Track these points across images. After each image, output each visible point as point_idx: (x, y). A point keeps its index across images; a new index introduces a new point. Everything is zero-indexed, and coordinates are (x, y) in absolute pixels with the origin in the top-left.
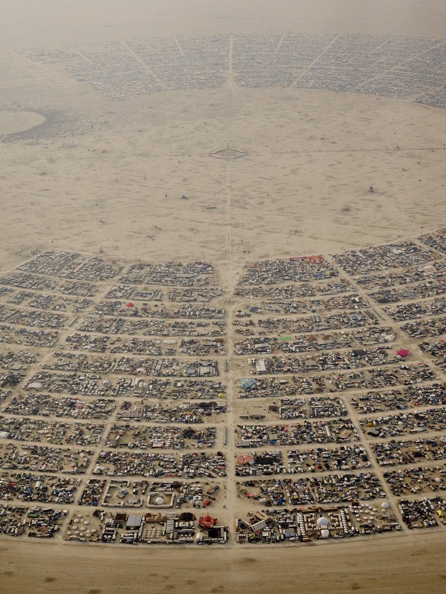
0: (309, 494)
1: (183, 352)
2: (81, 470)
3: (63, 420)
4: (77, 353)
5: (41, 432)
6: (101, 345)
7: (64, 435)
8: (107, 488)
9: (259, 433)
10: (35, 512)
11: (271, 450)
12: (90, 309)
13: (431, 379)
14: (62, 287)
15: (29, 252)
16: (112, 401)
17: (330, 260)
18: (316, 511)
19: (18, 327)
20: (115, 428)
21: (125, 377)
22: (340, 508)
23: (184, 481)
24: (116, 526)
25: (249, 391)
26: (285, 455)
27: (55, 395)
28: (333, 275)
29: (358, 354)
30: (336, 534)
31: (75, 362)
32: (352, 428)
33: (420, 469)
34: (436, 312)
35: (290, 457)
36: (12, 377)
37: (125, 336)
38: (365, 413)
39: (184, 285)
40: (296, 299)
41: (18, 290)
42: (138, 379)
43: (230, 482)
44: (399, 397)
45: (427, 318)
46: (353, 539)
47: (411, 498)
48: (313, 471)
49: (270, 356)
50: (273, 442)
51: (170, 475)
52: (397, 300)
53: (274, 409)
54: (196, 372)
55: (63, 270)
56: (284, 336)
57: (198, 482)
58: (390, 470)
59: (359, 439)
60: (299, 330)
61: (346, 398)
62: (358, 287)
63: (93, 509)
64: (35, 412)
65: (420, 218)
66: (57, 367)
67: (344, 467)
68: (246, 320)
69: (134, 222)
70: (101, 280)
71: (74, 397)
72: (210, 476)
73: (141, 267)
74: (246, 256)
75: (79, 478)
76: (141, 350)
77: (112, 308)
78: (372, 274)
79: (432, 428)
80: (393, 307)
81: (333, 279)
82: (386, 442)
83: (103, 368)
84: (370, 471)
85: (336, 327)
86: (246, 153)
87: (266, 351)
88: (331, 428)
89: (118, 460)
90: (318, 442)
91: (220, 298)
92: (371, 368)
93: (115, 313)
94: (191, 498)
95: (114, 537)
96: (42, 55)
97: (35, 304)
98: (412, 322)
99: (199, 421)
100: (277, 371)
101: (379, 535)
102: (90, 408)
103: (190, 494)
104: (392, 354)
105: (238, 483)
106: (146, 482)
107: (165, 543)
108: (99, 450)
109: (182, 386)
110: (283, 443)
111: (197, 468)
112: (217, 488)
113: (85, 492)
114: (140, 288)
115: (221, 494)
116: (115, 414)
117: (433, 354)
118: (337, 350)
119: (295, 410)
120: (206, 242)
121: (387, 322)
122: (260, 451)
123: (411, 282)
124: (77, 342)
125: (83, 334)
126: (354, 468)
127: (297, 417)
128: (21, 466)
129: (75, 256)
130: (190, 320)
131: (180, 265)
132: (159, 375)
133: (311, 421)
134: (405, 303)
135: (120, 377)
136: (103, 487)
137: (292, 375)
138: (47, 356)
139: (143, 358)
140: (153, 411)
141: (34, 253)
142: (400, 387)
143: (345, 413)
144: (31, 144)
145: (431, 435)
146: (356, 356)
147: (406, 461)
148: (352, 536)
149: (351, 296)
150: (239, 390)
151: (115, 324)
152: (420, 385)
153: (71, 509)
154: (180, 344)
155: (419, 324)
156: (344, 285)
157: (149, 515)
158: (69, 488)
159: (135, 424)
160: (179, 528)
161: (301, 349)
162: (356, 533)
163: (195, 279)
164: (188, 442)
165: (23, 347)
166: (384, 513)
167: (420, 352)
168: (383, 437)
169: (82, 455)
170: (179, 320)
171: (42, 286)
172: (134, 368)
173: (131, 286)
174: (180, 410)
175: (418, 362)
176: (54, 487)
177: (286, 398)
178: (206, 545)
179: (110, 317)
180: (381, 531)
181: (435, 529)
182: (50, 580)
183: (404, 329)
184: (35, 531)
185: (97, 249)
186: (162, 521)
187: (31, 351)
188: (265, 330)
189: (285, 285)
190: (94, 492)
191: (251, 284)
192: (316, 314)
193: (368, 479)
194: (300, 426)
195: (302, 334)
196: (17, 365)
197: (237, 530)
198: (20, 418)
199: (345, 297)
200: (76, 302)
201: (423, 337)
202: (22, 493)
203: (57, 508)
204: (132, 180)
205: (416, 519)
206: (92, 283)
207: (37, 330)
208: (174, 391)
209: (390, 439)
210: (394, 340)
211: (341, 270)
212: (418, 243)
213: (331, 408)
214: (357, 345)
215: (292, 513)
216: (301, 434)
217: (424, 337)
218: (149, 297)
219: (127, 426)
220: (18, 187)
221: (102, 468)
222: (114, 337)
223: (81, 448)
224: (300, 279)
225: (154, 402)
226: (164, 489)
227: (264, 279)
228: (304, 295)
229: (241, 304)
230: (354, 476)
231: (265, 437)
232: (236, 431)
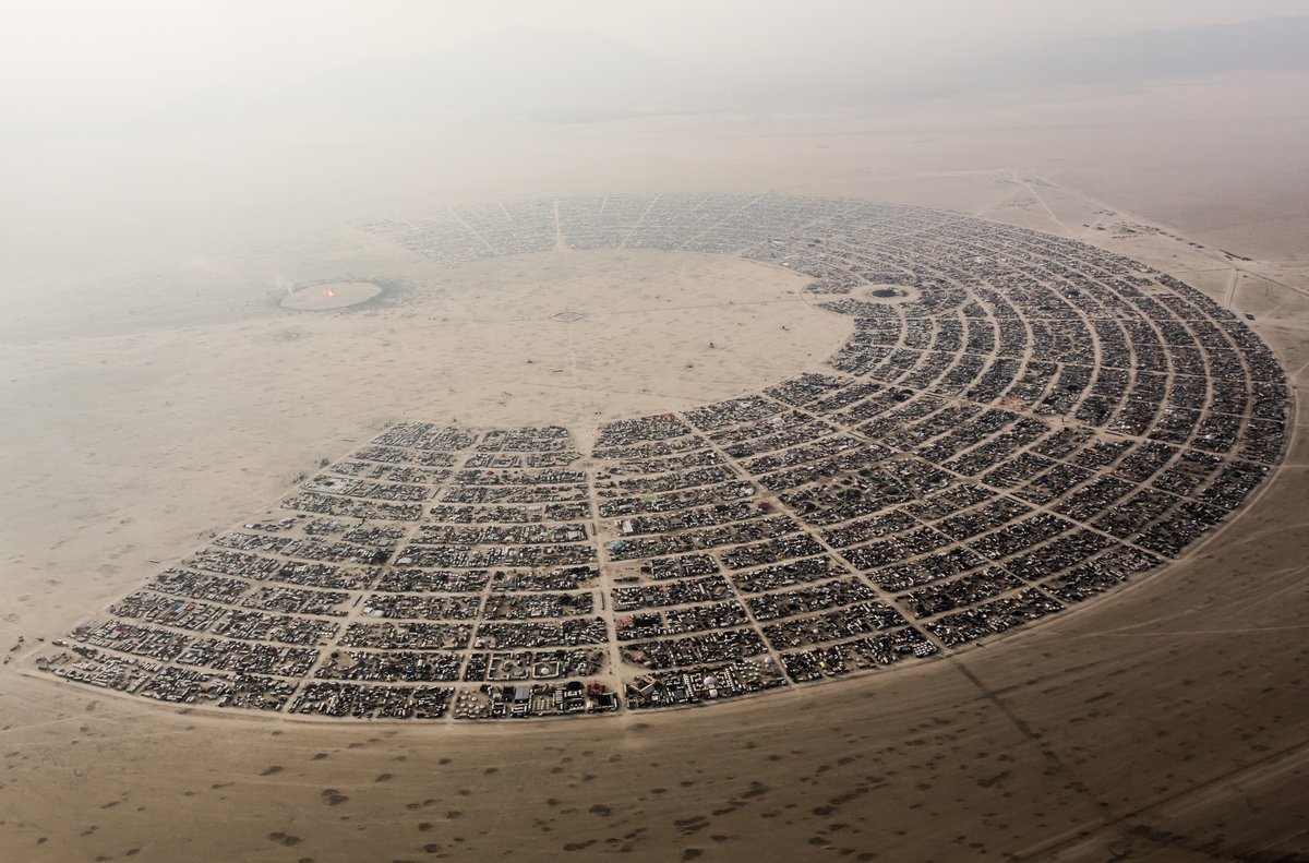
0: (692, 654)
1: (549, 518)
2: (462, 645)
3: (438, 595)
4: (443, 525)
5: (417, 608)
6: (466, 516)
7: (440, 609)
8: (491, 661)
9: (635, 595)
10: (420, 692)
11: (649, 612)
12: (451, 479)
13: (795, 531)
14: (419, 458)
15: (382, 425)
16: (485, 572)
17: (680, 417)
18: (702, 671)
19: (381, 502)
20: (491, 599)
21: (495, 546)
22: (724, 666)
23: (567, 649)
24: (504, 701)
25: (619, 553)
26: (664, 616)
27: (427, 570)
28: (686, 432)
29: (721, 509)
30: (725, 694)
31: (442, 534)
32: (725, 585)
33: (797, 621)
34: (790, 464)
35: (668, 617)
36: (380, 553)
37: (489, 505)
38: (736, 568)
39: (541, 450)
40: (653, 458)
41: (376, 465)
42: (507, 548)
43: (613, 647)
44: (766, 550)
45: (783, 470)
46: (742, 697)
47: (793, 651)
48: (693, 630)
49: (636, 517)
50: (650, 604)
51: (551, 644)
52: (752, 454)
53: (646, 570)
54: (564, 537)
55: (419, 441)
56: (646, 495)
57: (581, 650)
58: (768, 624)
59: (733, 595)
60: (661, 488)
61: (715, 554)
62: (712, 443)
63: (480, 684)
64: (408, 588)
65: (763, 371)
66: (425, 540)
67: (723, 624)
68: (606, 482)
69: (483, 389)
70: (458, 449)
71: (446, 570)
72: (592, 642)
73: (496, 434)
74: (598, 417)
75: (461, 653)
76: (506, 518)
77: (472, 477)
78: (723, 429)
79: (802, 579)
80: (748, 461)
81: (687, 436)
82: (759, 596)
83: (472, 539)
84: (750, 627)
85: (696, 484)
86: (584, 315)
87: (631, 512)
88: (704, 586)
89: (498, 632)
90: (694, 600)
91: (579, 461)
92: (735, 523)
93: (477, 482)
94: (576, 666)
95: (504, 712)
96: (371, 225)
97: (394, 477)
98: (769, 474)
99: (574, 587)
100: (644, 531)
101: (767, 692)
102: (463, 580)
103: (575, 662)
104: (754, 507)
105: (621, 648)
106: (530, 653)
107: (556, 714)
108: (478, 623)
109: (553, 552)
110: (660, 604)
111: (578, 635)
112: (601, 654)
113: (469, 667)
114: (498, 455)
115: (606, 660)
116: (489, 585)
117: (794, 505)
118: (700, 507)
119: (667, 569)
120: (558, 405)
121: (745, 477)
122: (638, 613)
123: (762, 434)
124: (442, 513)
125: (446, 505)
126: (733, 625)
127: (670, 577)
128: (400, 645)
129: (427, 427)
130: (552, 485)
131: (535, 430)
132: (528, 543)
133: (685, 579)
134: (759, 456)
135: (489, 546)
136: (486, 660)
137: (660, 534)
138: (413, 530)
139: (509, 526)
140: (527, 579)
141: (387, 426)
142: (766, 541)
143: (717, 570)
144: (372, 315)
145: (803, 586)
146: (719, 511)
147: (783, 614)
148: (740, 694)
149: (706, 452)
150: (610, 553)
151: (477, 493)
152: (785, 537)
153: (458, 685)
154: (544, 509)
155: (775, 476)
156: (698, 442)
157: (536, 687)
158: (453, 664)
159: (509, 594)
160: (569, 698)
161: (665, 508)
162: (743, 691)
163: (552, 444)
164: (567, 609)
165: (387, 522)
166: (769, 668)
167: (781, 505)
168: (756, 591)
169: (461, 629)
170: (541, 486)
171: (399, 458)
172: (502, 537)
173: (489, 453)
174: (553, 576)
175: (780, 514)
176: (437, 665)
177: (656, 558)
178: (598, 714)
179: (472, 486)
180: (768, 687)
181: (821, 682)
182: (444, 762)
183: (762, 482)
184: (424, 712)
185: (450, 418)
186: (551, 692)
187: (396, 525)
188: (627, 491)
189: (641, 444)
190: (479, 667)
191: (607, 445)
192: (674, 472)
193: (749, 634)
194: (673, 586)
195: (664, 493)
196: (384, 541)
197: (627, 696)
198: (394, 595)
199: (700, 453)
200: (436, 472)
201: (781, 489)
202: (404, 673)
203: (443, 686)
204: (476, 347)
205: (800, 673)
206: (449, 453)
207: (400, 504)
208: (545, 558)
209: (764, 593)
210: (754, 494)
211: (692, 426)
212: (764, 396)
213: (702, 565)
214: (718, 501)
215: (678, 674)
216: (677, 594)
217: (783, 489)
218: (508, 464)
219: (503, 597)
220: (362, 359)
221: (483, 641)
222: (478, 506)
223: (459, 622)
224: (654, 438)
225: (526, 570)
226: (548, 659)
227: (619, 440)
228: (660, 454)
229: (601, 465)
230: (733, 633)
231: (642, 599)
232: (612, 595)
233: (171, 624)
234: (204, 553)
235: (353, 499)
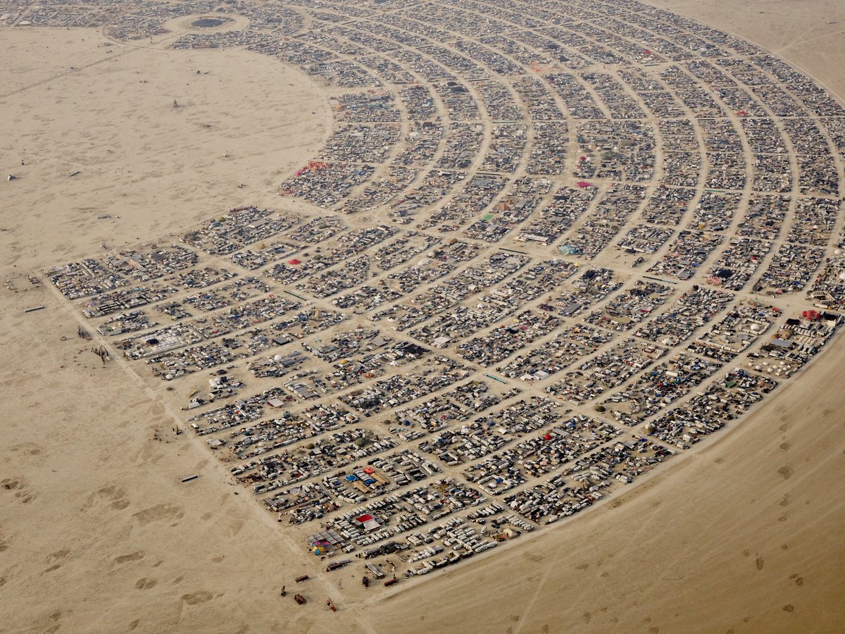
121: (512, 175)
161: (521, 216)
168: (728, 227)
232: (657, 274)
233: (393, 485)
234: (224, 444)
235: (227, 337)
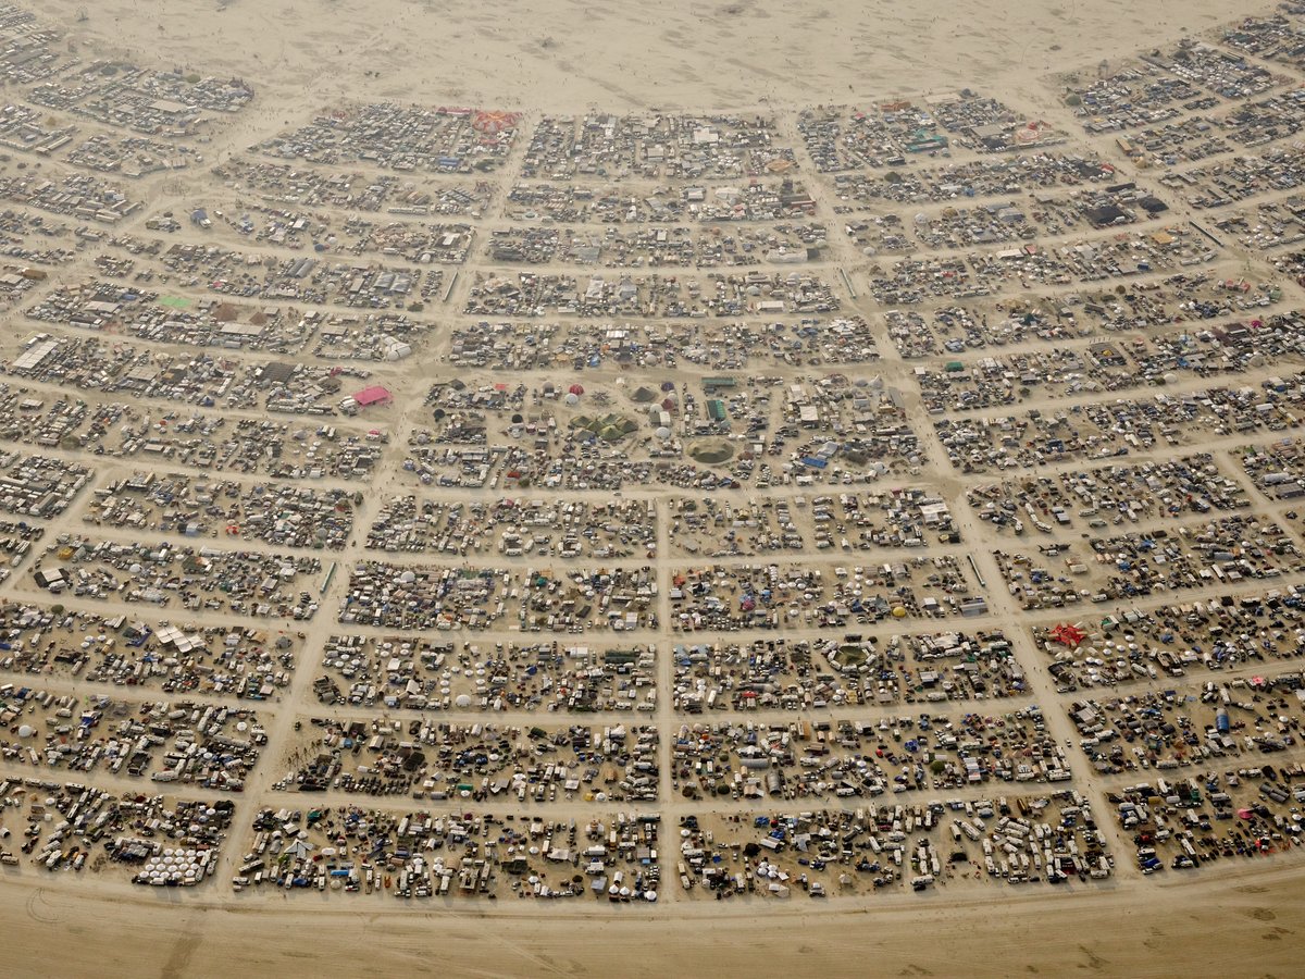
13: (347, 477)
28: (484, 166)
29: (272, 374)
32: (15, 553)
34: (584, 310)
38: (97, 523)
39: (140, 129)
44: (220, 502)
49: (84, 336)
52: (541, 260)
56: (181, 293)
60: (230, 286)
61: (107, 474)
62: (498, 209)
73: (110, 70)
79: (187, 599)
80: (508, 275)
81: (471, 177)
82: (43, 605)
85: (316, 298)
87: (91, 323)
91: (171, 175)
98: (496, 323)
100: (53, 375)
104: (348, 391)
114: (46, 117)
117: (439, 414)
118: (243, 355)
121: (443, 311)
123: (636, 220)
130: (41, 215)
131: (195, 79)
142: (255, 480)
143: (52, 513)
146: (263, 377)
149: (449, 228)
152: (302, 486)
155: (507, 330)
156: (473, 198)
161: (171, 334)
163: (179, 120)
167: (414, 404)
168: (55, 591)
173: (36, 109)
183: (459, 335)
188: (159, 271)
189: (347, 170)
191: (279, 154)
192: (314, 256)
199: (434, 227)
201: (473, 366)
209: (62, 600)
210: (400, 358)
213: (38, 493)
214: (302, 351)
217: (478, 366)
218: (34, 143)
224: (396, 162)
227: (320, 148)
228: (353, 204)
